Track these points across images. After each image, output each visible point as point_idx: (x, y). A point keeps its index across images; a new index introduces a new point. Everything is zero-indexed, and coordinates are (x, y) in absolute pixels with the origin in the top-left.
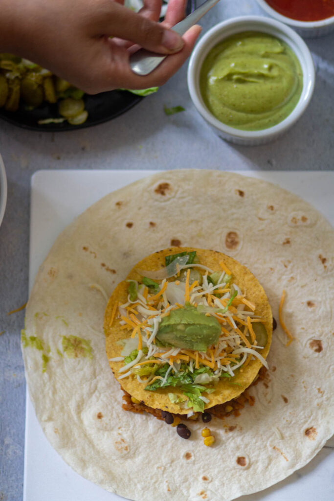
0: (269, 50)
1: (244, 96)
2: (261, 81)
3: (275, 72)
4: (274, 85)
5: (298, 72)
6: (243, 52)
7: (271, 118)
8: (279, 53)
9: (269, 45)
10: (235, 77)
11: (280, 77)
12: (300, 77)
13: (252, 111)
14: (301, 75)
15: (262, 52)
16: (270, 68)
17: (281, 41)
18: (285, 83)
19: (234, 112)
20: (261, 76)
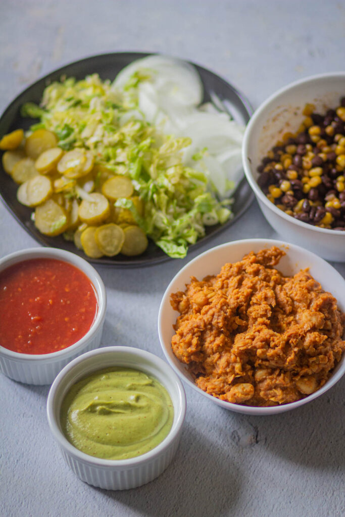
0: (136, 382)
1: (109, 427)
2: (128, 412)
3: (143, 403)
4: (142, 415)
5: (168, 403)
6: (108, 386)
7: (140, 450)
8: (147, 385)
9: (136, 378)
10: (98, 408)
11: (149, 407)
12: (171, 409)
13: (118, 443)
14: (171, 406)
15: (128, 385)
16: (138, 399)
17: (149, 375)
18: (154, 413)
19: (98, 445)
20: (127, 407)
